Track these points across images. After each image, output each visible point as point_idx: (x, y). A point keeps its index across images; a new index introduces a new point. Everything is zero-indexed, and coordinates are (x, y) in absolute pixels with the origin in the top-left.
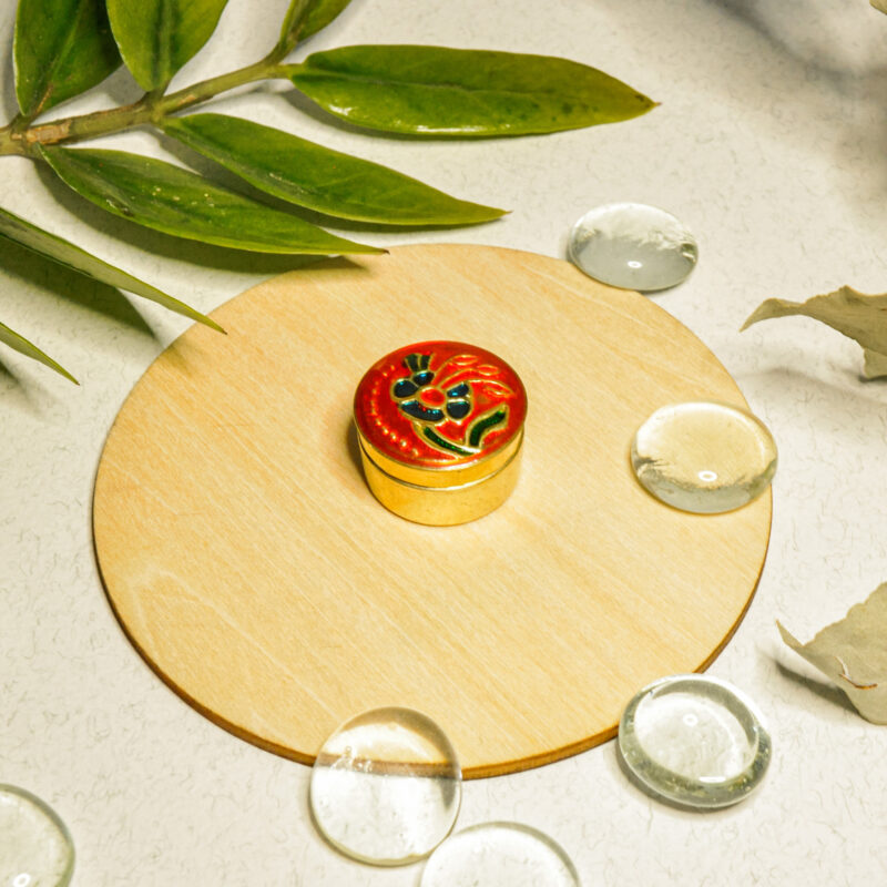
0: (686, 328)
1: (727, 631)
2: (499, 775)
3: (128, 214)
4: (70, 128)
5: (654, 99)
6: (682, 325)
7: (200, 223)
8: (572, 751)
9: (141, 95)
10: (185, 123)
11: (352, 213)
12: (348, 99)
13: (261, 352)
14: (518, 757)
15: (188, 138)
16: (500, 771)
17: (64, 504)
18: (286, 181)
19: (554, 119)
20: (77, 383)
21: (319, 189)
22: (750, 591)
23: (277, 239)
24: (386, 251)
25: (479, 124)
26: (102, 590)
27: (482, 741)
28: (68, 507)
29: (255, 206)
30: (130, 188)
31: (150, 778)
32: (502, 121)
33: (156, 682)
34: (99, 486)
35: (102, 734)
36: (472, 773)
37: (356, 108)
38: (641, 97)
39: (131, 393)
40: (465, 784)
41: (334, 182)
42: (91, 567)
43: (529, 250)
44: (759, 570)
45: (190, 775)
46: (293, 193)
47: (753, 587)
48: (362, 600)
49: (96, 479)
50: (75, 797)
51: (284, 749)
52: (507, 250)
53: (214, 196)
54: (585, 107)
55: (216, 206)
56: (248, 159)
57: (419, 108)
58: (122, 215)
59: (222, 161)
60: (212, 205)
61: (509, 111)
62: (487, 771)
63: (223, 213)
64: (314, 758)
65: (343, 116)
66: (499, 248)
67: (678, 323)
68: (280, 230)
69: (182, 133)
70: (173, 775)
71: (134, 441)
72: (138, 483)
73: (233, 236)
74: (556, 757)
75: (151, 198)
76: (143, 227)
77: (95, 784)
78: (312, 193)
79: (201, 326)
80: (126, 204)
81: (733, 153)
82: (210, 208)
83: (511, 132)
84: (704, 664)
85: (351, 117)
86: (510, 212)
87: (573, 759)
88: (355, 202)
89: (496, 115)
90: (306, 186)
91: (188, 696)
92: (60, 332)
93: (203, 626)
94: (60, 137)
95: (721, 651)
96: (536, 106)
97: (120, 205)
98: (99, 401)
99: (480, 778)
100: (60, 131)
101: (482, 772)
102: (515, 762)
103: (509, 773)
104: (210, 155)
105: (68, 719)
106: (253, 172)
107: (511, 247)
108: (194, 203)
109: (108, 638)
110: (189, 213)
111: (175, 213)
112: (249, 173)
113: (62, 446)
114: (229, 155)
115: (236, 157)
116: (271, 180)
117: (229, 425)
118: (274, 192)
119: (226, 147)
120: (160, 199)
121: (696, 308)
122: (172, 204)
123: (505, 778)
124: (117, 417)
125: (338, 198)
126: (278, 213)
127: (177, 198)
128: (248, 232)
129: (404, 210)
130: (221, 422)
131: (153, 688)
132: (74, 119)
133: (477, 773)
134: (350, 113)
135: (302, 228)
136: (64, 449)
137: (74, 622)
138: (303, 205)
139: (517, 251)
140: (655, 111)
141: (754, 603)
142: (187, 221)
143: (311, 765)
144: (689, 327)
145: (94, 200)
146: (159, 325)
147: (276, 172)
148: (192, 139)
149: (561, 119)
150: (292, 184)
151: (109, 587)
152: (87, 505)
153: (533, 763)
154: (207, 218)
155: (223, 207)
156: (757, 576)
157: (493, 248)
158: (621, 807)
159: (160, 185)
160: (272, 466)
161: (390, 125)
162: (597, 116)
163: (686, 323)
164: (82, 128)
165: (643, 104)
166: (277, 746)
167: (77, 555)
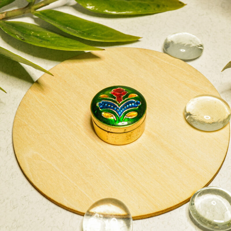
0: (199, 72)
1: (218, 169)
2: (145, 218)
3: (23, 40)
4: (6, 15)
5: (185, 3)
6: (198, 71)
7: (46, 42)
8: (169, 210)
9: (27, 4)
10: (41, 12)
11: (93, 39)
12: (91, 4)
13: (66, 82)
14: (152, 212)
15: (42, 17)
16: (146, 217)
17: (3, 131)
18: (72, 29)
19: (154, 9)
20: (6, 93)
21: (83, 32)
22: (225, 156)
23: (70, 46)
24: (104, 50)
25: (132, 11)
26: (15, 158)
27: (140, 207)
28: (5, 132)
29: (63, 37)
30: (24, 32)
31: (31, 221)
32: (139, 10)
33: (33, 189)
34: (14, 125)
35: (15, 206)
36: (136, 218)
37: (94, 7)
38: (180, 3)
39: (25, 96)
40: (134, 221)
41: (87, 29)
42: (12, 151)
43: (148, 49)
44: (227, 149)
45: (44, 220)
46: (75, 33)
47: (225, 154)
48: (99, 160)
49: (14, 123)
50: (6, 227)
51: (74, 210)
52: (142, 49)
53: (50, 34)
54: (164, 6)
55: (51, 37)
56: (60, 23)
57: (113, 7)
58: (21, 40)
59: (52, 23)
60: (49, 37)
61: (141, 7)
62: (141, 217)
63: (53, 39)
64: (84, 214)
65: (90, 9)
66: (139, 48)
67: (197, 70)
68: (70, 44)
69: (40, 15)
70: (38, 220)
71: (25, 110)
72: (27, 124)
73: (56, 46)
74: (164, 212)
75: (30, 35)
76: (28, 44)
77: (13, 223)
78: (80, 33)
79: (47, 74)
80: (22, 37)
81: (210, 19)
82: (49, 38)
83: (141, 13)
84: (211, 180)
85: (92, 9)
86: (142, 38)
87: (170, 212)
88: (94, 35)
89: (137, 8)
90: (78, 31)
91: (43, 193)
92: (3, 77)
93: (48, 170)
94: (3, 18)
95: (216, 176)
96: (149, 5)
97: (21, 37)
98: (15, 98)
99: (139, 219)
100: (3, 16)
101: (140, 218)
102: (151, 214)
103: (148, 218)
104: (48, 21)
105: (4, 201)
106: (62, 27)
107: (143, 48)
108: (44, 37)
109: (17, 174)
110: (42, 39)
111: (38, 39)
112: (61, 27)
113: (3, 112)
114: (55, 22)
115: (57, 22)
116: (68, 29)
117: (56, 105)
118: (68, 32)
119: (53, 19)
120: (33, 35)
121: (202, 66)
122: (37, 37)
123: (147, 219)
124: (20, 103)
125: (89, 34)
126: (70, 39)
127: (39, 35)
128: (61, 45)
129: (109, 38)
130: (53, 104)
131: (32, 191)
132: (7, 12)
133: (138, 218)
134: (92, 8)
135: (78, 43)
136: (4, 113)
137: (6, 169)
138: (77, 36)
139: (145, 49)
140: (185, 7)
141: (226, 159)
142: (42, 42)
143: (83, 216)
144: (200, 72)
145: (12, 35)
146: (34, 74)
147: (69, 27)
148: (43, 17)
149: (156, 9)
150: (74, 30)
151: (17, 158)
152: (11, 131)
153: (156, 214)
154: (48, 41)
155: (53, 37)
156: (226, 151)
157: (138, 48)
158: (186, 228)
159: (33, 31)
160: (70, 118)
161: (104, 12)
162: (168, 8)
163: (199, 71)
164: (9, 15)
165: (181, 4)
166: (72, 210)
167: (7, 147)
